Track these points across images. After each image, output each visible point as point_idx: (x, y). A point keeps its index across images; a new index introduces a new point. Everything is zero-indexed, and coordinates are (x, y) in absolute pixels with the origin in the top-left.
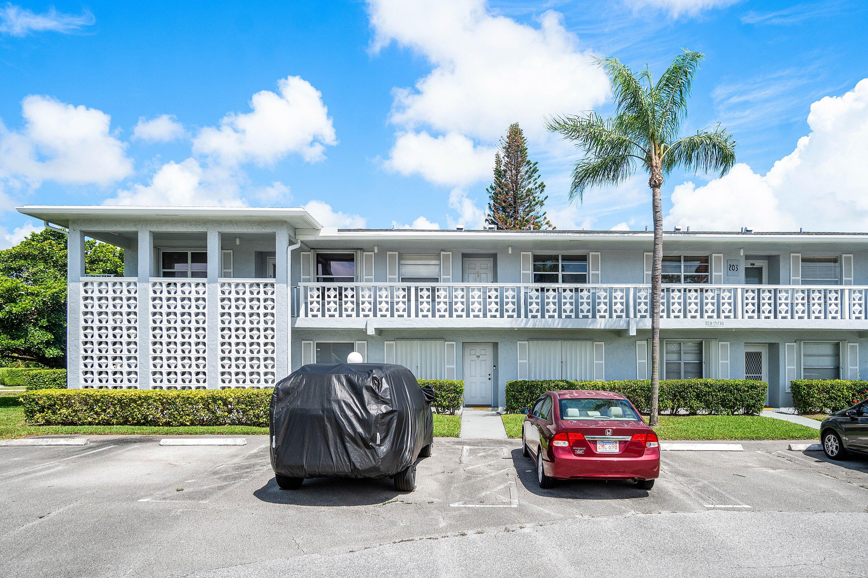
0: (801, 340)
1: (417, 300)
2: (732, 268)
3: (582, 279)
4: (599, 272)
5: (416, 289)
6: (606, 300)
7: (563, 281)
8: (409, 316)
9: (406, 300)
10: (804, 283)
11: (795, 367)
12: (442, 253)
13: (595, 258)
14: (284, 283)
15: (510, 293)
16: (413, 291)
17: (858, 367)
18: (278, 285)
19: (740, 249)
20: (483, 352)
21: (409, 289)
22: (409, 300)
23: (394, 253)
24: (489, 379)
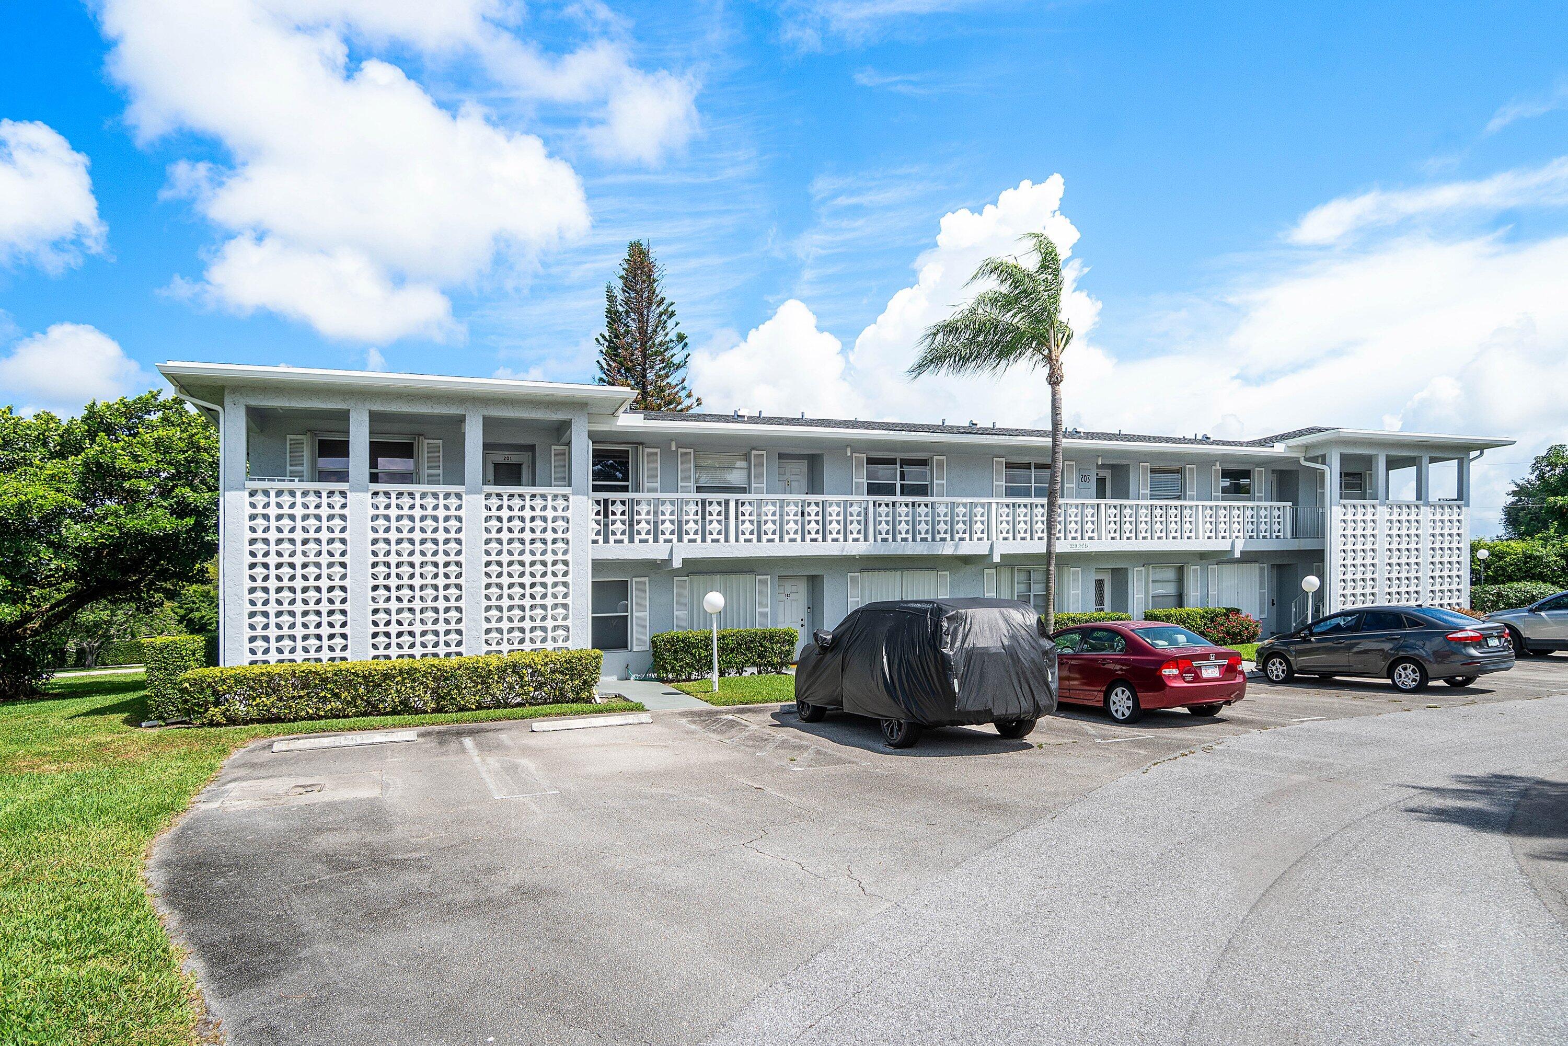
0: (1149, 564)
1: (737, 518)
2: (1084, 478)
3: (922, 490)
4: (944, 482)
5: (737, 502)
6: (965, 519)
7: (902, 493)
8: (727, 540)
9: (722, 517)
10: (1152, 497)
11: (1143, 596)
12: (753, 452)
13: (940, 463)
14: (584, 495)
15: (855, 509)
16: (732, 505)
17: (1199, 594)
18: (575, 497)
19: (1098, 456)
20: (794, 589)
21: (727, 502)
22: (727, 518)
23: (688, 450)
24: (802, 626)
